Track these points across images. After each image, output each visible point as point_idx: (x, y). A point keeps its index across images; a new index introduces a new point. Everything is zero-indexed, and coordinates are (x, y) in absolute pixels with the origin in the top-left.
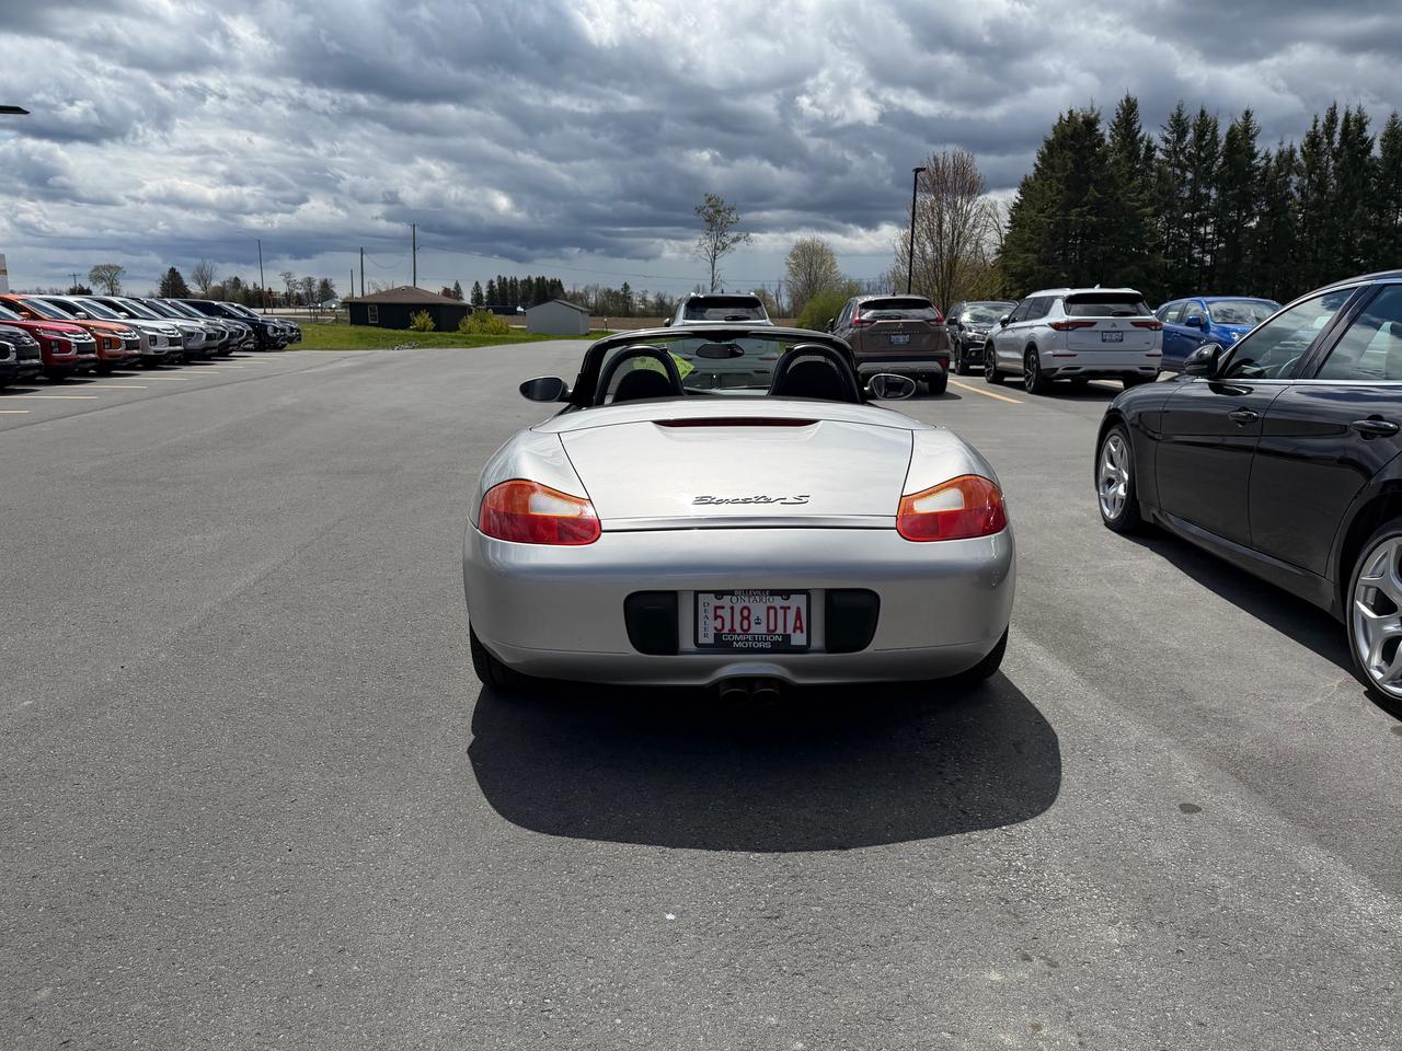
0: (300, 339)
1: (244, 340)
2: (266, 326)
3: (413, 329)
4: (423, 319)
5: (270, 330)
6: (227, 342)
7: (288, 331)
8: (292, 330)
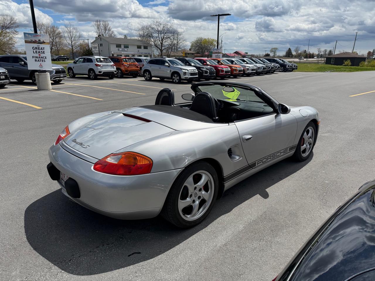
0: (297, 69)
1: (276, 69)
2: (286, 65)
3: (344, 66)
4: (348, 62)
5: (287, 66)
6: (270, 69)
7: (293, 66)
8: (295, 66)
